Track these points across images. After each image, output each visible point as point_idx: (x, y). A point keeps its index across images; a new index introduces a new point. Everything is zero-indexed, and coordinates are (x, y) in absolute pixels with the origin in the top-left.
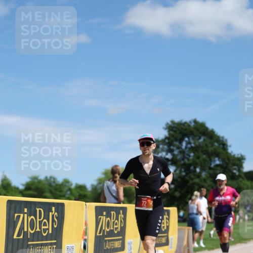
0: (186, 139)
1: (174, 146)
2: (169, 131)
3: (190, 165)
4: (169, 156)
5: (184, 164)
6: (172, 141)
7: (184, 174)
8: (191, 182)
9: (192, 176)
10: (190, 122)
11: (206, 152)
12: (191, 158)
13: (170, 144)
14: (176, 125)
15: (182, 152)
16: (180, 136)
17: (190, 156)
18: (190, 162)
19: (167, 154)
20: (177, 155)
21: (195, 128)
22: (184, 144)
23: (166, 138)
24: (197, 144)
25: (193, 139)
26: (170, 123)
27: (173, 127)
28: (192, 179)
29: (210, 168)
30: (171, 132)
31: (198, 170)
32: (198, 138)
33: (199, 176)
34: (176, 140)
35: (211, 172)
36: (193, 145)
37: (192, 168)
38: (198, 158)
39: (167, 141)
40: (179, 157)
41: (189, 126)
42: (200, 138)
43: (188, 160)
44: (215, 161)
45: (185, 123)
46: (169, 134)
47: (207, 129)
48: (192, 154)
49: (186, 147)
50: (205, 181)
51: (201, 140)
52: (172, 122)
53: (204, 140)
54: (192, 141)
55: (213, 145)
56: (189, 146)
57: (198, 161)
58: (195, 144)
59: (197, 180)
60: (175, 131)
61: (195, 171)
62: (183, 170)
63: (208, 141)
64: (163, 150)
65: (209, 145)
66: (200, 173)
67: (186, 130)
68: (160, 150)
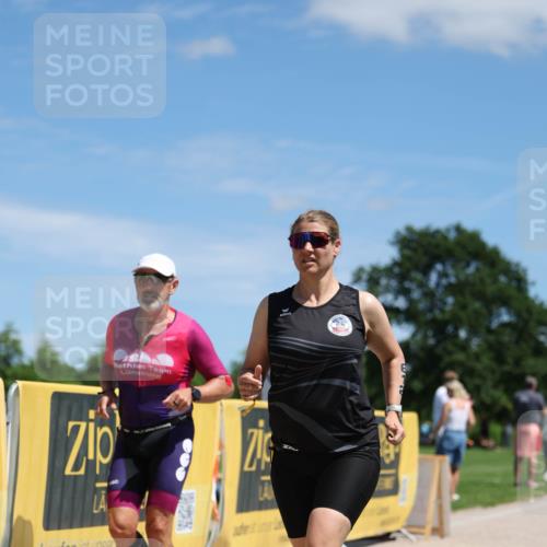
0: (439, 267)
1: (412, 280)
2: (401, 250)
3: (446, 323)
4: (401, 303)
5: (434, 321)
6: (408, 271)
7: (431, 341)
8: (447, 359)
9: (450, 347)
10: (448, 230)
11: (480, 296)
12: (448, 308)
13: (403, 277)
14: (416, 237)
15: (429, 294)
16: (424, 260)
17: (445, 303)
18: (447, 316)
19: (396, 298)
20: (419, 301)
21: (458, 243)
22: (434, 277)
23: (396, 264)
24: (462, 277)
25: (453, 266)
26: (403, 232)
27: (409, 241)
28: (450, 353)
29: (490, 331)
30: (407, 252)
31: (463, 334)
32: (463, 264)
33: (464, 347)
34: (417, 268)
35: (491, 338)
36: (453, 280)
37: (450, 329)
38: (464, 307)
39: (396, 270)
40: (422, 306)
41: (445, 238)
42: (468, 265)
43: (442, 311)
44: (499, 315)
45: (437, 232)
46: (403, 256)
47: (483, 245)
48: (450, 300)
49: (438, 285)
50: (477, 357)
51: (471, 269)
52: (409, 229)
53: (478, 270)
54: (450, 271)
55: (495, 280)
56: (444, 281)
57: (462, 315)
58: (457, 277)
59: (460, 356)
60: (415, 250)
61: (456, 336)
62: (430, 333)
63: (486, 271)
64: (387, 290)
65: (488, 281)
66: (468, 340)
67: (437, 246)
68: (380, 289)
